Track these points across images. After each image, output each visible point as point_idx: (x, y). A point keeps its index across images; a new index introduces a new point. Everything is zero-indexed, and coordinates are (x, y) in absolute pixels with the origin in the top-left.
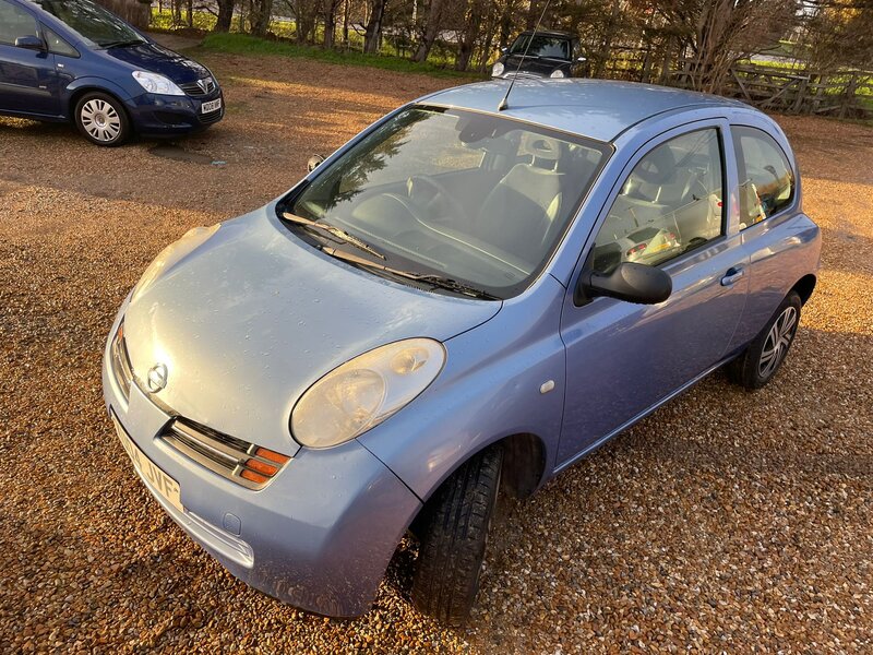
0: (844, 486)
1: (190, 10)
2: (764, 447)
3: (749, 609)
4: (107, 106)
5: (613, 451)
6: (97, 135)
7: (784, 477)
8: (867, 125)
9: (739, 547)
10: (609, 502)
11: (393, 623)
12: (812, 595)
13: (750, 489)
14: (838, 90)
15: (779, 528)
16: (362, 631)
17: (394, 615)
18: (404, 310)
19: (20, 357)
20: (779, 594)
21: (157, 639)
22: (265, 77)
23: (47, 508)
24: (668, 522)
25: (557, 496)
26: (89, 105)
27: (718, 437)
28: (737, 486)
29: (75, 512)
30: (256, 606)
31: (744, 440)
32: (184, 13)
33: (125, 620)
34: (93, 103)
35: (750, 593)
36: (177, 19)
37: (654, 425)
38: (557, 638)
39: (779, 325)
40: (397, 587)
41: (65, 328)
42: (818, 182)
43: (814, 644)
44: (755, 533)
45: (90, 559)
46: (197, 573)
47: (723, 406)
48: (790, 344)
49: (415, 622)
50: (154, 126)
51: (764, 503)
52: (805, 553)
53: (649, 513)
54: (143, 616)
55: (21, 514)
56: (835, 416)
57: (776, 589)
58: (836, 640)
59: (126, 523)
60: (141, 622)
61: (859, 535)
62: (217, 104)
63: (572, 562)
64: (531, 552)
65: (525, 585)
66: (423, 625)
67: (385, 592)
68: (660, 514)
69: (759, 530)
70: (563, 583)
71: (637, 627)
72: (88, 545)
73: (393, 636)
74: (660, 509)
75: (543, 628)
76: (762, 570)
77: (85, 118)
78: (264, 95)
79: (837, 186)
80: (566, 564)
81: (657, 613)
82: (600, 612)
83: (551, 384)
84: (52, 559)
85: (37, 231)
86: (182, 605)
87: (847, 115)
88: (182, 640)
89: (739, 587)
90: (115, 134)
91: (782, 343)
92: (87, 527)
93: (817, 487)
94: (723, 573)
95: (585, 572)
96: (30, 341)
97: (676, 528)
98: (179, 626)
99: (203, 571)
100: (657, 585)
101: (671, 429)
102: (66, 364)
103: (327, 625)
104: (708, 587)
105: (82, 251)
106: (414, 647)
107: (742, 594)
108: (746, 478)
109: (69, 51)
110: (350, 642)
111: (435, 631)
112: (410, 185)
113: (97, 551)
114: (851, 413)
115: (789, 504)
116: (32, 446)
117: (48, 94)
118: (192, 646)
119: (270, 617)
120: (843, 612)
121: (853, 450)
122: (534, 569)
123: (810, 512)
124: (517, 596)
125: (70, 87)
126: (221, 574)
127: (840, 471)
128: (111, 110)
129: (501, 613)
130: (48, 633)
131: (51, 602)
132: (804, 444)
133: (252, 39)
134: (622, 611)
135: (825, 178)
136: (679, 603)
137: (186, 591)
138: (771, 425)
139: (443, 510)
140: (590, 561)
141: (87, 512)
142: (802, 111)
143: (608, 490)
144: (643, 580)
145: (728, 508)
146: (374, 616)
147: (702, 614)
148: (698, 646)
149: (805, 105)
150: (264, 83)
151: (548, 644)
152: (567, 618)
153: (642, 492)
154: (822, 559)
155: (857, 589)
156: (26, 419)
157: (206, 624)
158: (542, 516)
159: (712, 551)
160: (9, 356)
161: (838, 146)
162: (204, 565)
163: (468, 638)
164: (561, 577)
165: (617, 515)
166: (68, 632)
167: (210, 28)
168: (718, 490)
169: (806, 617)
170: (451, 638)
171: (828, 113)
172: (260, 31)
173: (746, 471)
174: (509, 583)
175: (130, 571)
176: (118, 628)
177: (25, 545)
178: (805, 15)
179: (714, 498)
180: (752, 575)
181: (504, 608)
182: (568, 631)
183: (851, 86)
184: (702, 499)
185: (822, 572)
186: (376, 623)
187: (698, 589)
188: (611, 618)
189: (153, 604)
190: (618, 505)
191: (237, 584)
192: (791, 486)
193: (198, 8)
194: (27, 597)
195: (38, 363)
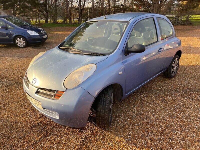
0: (194, 94)
1: (39, 19)
2: (175, 89)
3: (174, 120)
4: (22, 39)
5: (140, 93)
6: (20, 46)
7: (180, 94)
8: (192, 26)
9: (171, 108)
10: (140, 103)
11: (93, 131)
12: (188, 116)
13: (172, 97)
14: (185, 19)
15: (179, 104)
16: (86, 133)
17: (93, 129)
18: (87, 60)
19: (6, 89)
20: (181, 116)
21: (40, 139)
22: (57, 31)
23: (13, 117)
24: (154, 105)
25: (128, 103)
26: (18, 39)
27: (164, 88)
28: (169, 97)
29: (20, 117)
30: (62, 130)
31: (170, 88)
32: (38, 21)
33: (32, 136)
34: (19, 39)
35: (174, 117)
36: (37, 22)
37: (149, 87)
38: (130, 130)
39: (175, 62)
40: (93, 124)
41: (15, 83)
42: (182, 38)
43: (190, 125)
44: (174, 105)
45: (24, 125)
46: (48, 126)
47: (165, 82)
48: (178, 67)
49: (98, 130)
50: (32, 42)
51: (175, 99)
52: (186, 108)
53: (149, 104)
54: (36, 135)
55: (8, 119)
56: (190, 82)
57: (180, 116)
58: (195, 124)
59: (31, 118)
60: (36, 136)
61: (198, 103)
62: (46, 36)
63: (133, 115)
64: (123, 114)
65: (122, 120)
66: (100, 130)
67: (90, 125)
68: (152, 104)
69: (175, 105)
70: (131, 119)
71: (148, 126)
72: (23, 123)
73: (93, 133)
74: (152, 103)
75: (127, 128)
76: (176, 112)
77: (17, 42)
78: (57, 35)
79: (187, 38)
80: (131, 115)
81: (153, 123)
82: (140, 124)
83: (121, 72)
84: (15, 126)
85: (8, 65)
86: (45, 132)
87: (188, 24)
88: (45, 139)
89: (171, 116)
90: (24, 45)
91: (176, 67)
92: (22, 119)
93: (187, 95)
94: (167, 114)
95: (136, 117)
96: (8, 86)
97: (156, 106)
98: (44, 136)
99: (49, 125)
100: (152, 117)
101: (153, 87)
102: (16, 90)
103: (78, 133)
104: (164, 117)
105: (18, 68)
106: (98, 135)
107: (172, 117)
108: (171, 95)
109: (12, 28)
110: (83, 135)
111: (102, 131)
112: (88, 39)
113: (25, 124)
114: (194, 80)
115: (181, 99)
116: (9, 106)
117: (9, 38)
118: (48, 139)
119: (65, 132)
120: (196, 119)
121: (195, 87)
122: (124, 117)
123: (186, 100)
124: (121, 123)
125: (13, 36)
126: (53, 125)
127: (192, 91)
128: (23, 40)
129: (117, 126)
130: (15, 140)
131: (15, 135)
132: (184, 87)
133: (53, 24)
134: (145, 123)
135: (184, 37)
136: (158, 120)
137: (46, 129)
138: (176, 85)
139: (100, 101)
140: (137, 114)
141: (22, 117)
142: (177, 25)
143: (140, 100)
144: (149, 117)
145: (167, 101)
146: (88, 130)
147: (163, 122)
148: (163, 128)
149: (178, 23)
150: (57, 32)
151: (128, 131)
152: (132, 126)
153: (147, 100)
154: (190, 109)
155: (199, 114)
156: (8, 101)
157: (50, 135)
158: (125, 107)
159: (164, 110)
160: (3, 89)
161: (186, 30)
162: (49, 124)
163: (110, 132)
164: (130, 118)
165: (142, 105)
166: (19, 140)
167: (44, 23)
168: (165, 98)
169: (187, 120)
170: (106, 132)
171: (183, 24)
172: (55, 22)
173: (171, 94)
174: (119, 120)
175: (33, 127)
176: (31, 138)
177: (9, 124)
178: (175, 4)
179: (164, 100)
180: (174, 114)
181: (118, 125)
182: (133, 128)
183: (188, 18)
184: (161, 100)
185: (190, 111)
186: (89, 131)
187: (162, 117)
188: (142, 125)
189: (38, 132)
190: (142, 103)
191: (57, 127)
192: (181, 95)
193: (41, 19)
194: (10, 134)
195: (10, 90)
